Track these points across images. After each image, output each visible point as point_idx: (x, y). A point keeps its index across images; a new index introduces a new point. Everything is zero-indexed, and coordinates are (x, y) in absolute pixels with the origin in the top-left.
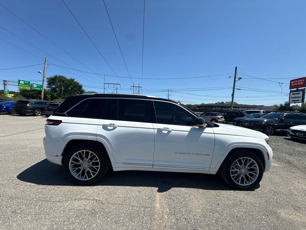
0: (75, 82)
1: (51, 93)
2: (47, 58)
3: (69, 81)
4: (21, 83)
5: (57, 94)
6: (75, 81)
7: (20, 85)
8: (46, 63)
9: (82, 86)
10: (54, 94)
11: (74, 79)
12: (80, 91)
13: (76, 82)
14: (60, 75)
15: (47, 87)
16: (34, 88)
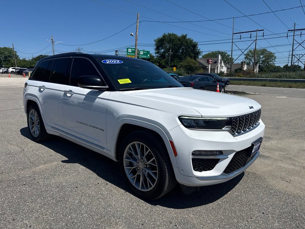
0: (187, 40)
1: (159, 61)
2: (139, 14)
3: (179, 40)
4: (129, 51)
5: (165, 62)
6: (188, 37)
7: (128, 54)
8: (138, 21)
9: (197, 45)
10: (162, 62)
11: (186, 35)
12: (193, 53)
13: (189, 39)
14: (170, 33)
15: (156, 53)
16: (140, 56)
